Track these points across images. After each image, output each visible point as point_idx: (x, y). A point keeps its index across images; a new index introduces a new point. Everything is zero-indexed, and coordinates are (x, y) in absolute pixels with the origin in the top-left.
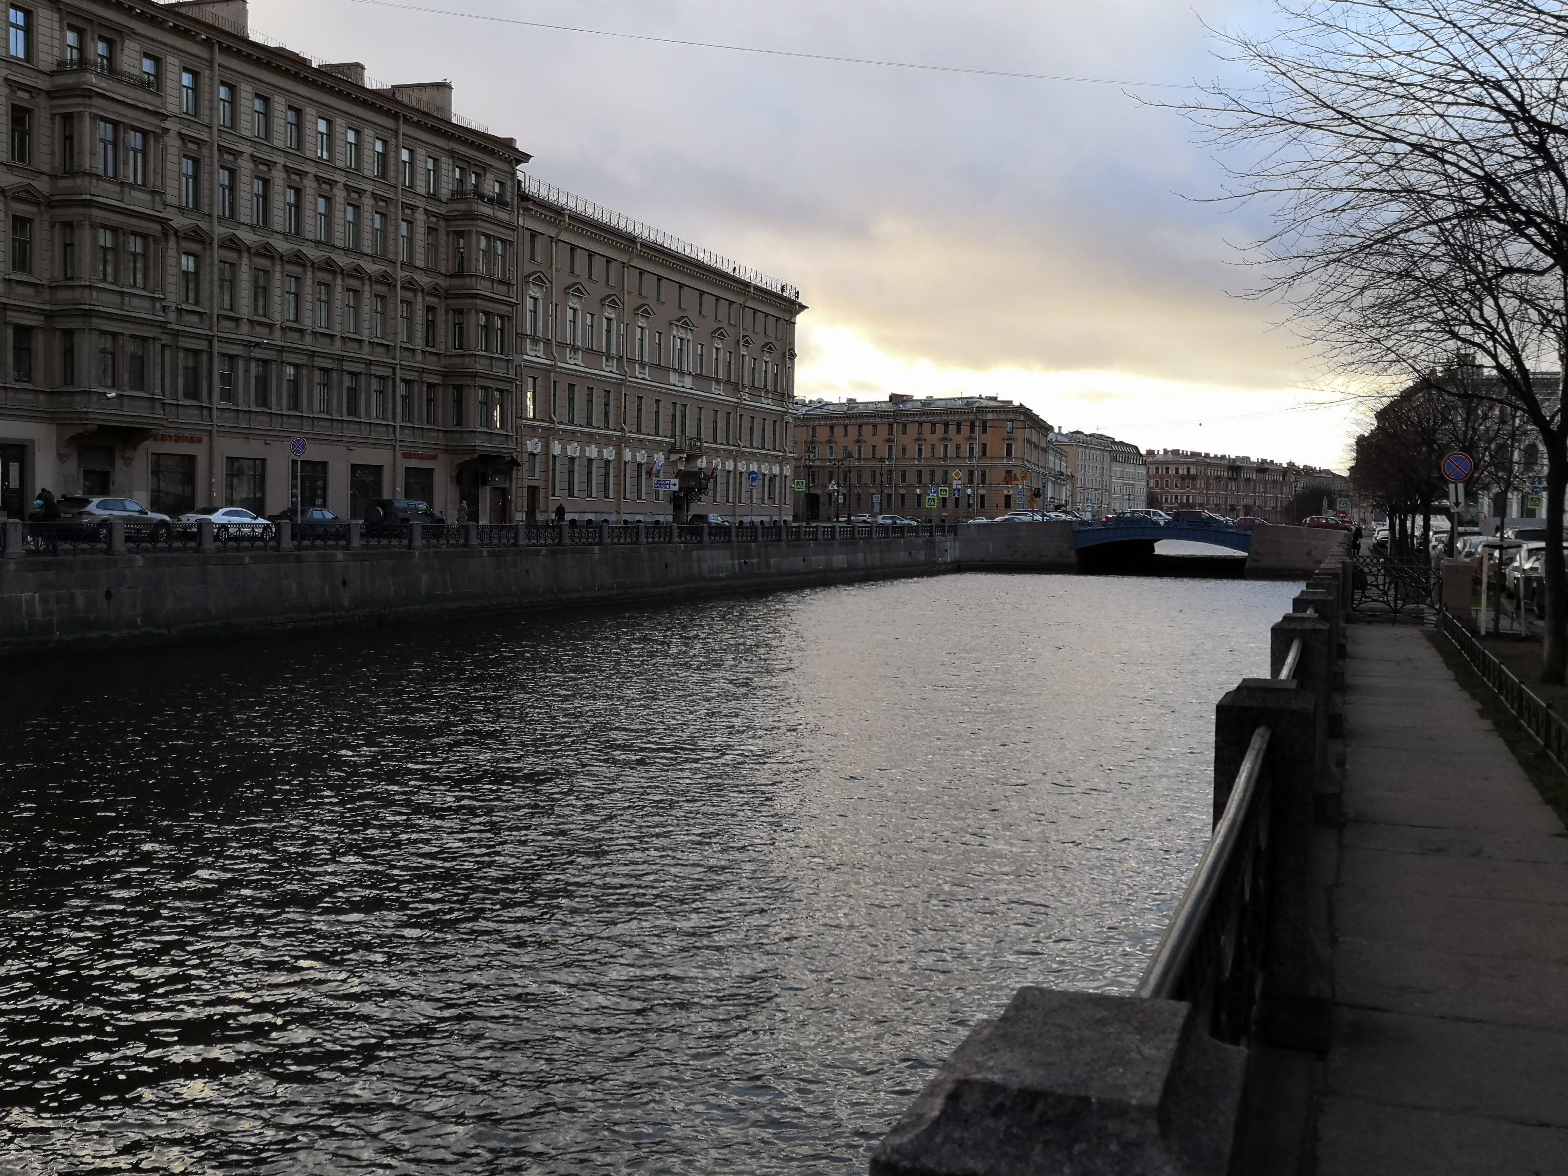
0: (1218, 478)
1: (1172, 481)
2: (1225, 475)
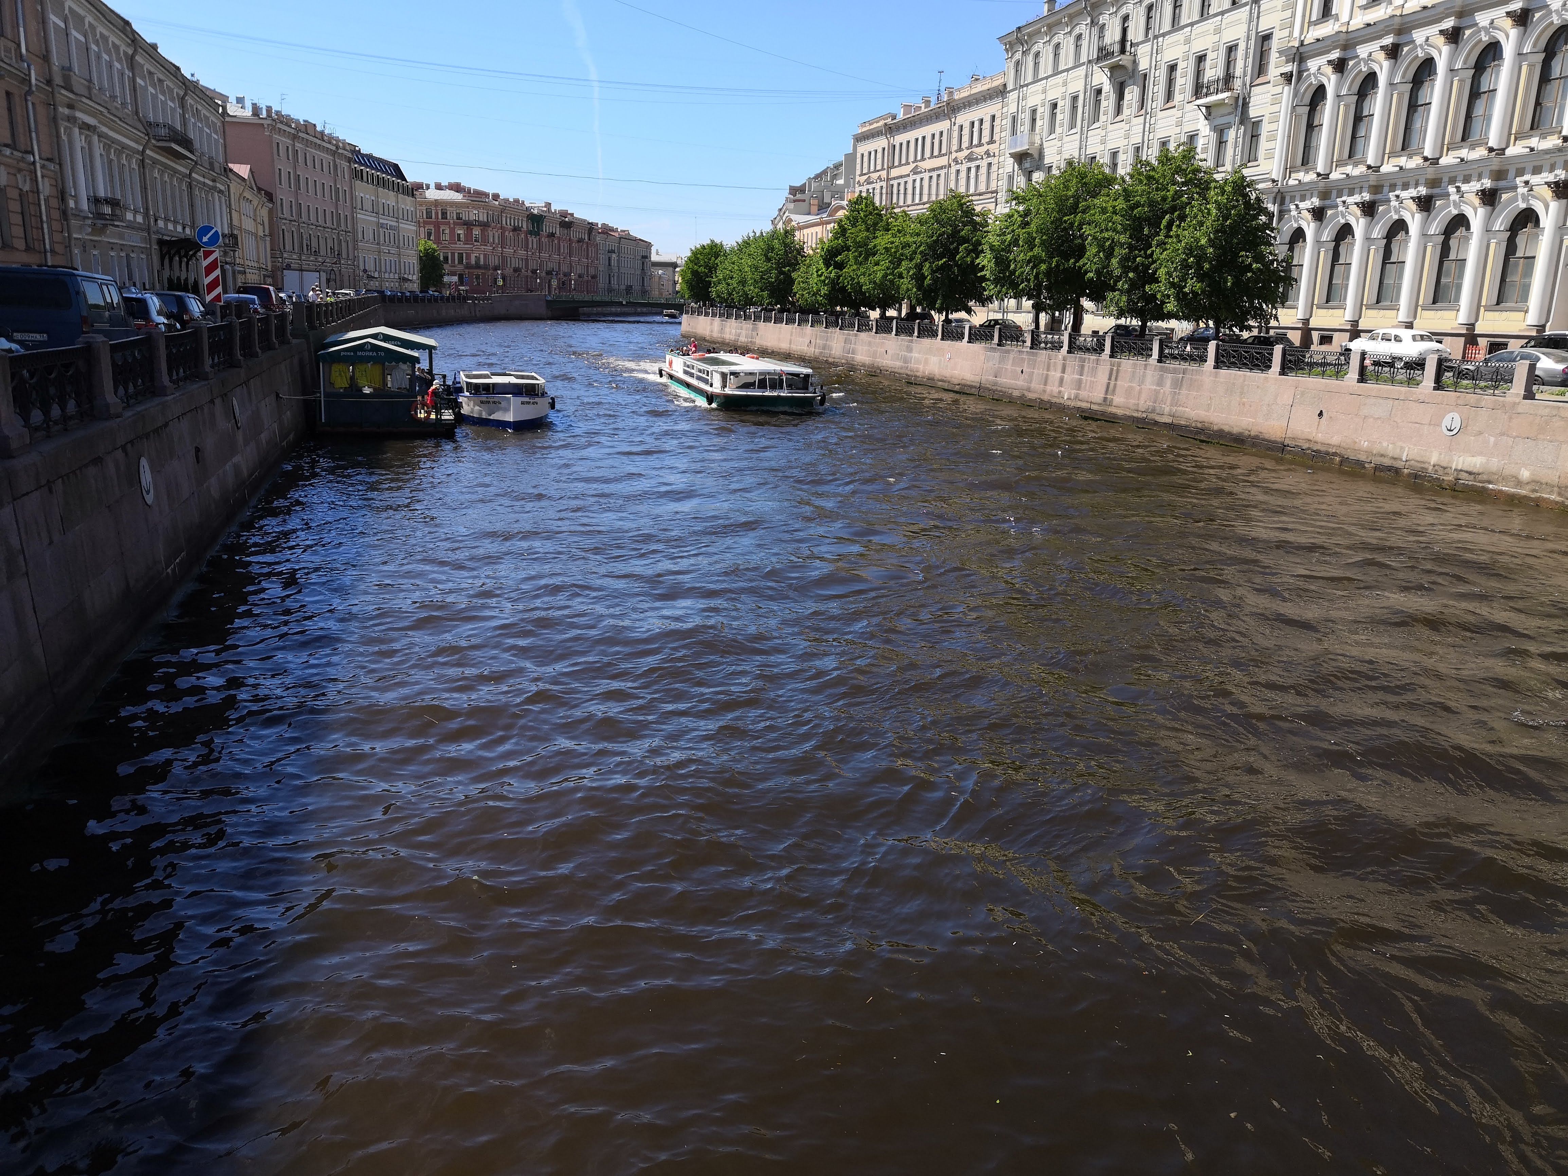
0: (516, 230)
1: (452, 231)
2: (525, 226)
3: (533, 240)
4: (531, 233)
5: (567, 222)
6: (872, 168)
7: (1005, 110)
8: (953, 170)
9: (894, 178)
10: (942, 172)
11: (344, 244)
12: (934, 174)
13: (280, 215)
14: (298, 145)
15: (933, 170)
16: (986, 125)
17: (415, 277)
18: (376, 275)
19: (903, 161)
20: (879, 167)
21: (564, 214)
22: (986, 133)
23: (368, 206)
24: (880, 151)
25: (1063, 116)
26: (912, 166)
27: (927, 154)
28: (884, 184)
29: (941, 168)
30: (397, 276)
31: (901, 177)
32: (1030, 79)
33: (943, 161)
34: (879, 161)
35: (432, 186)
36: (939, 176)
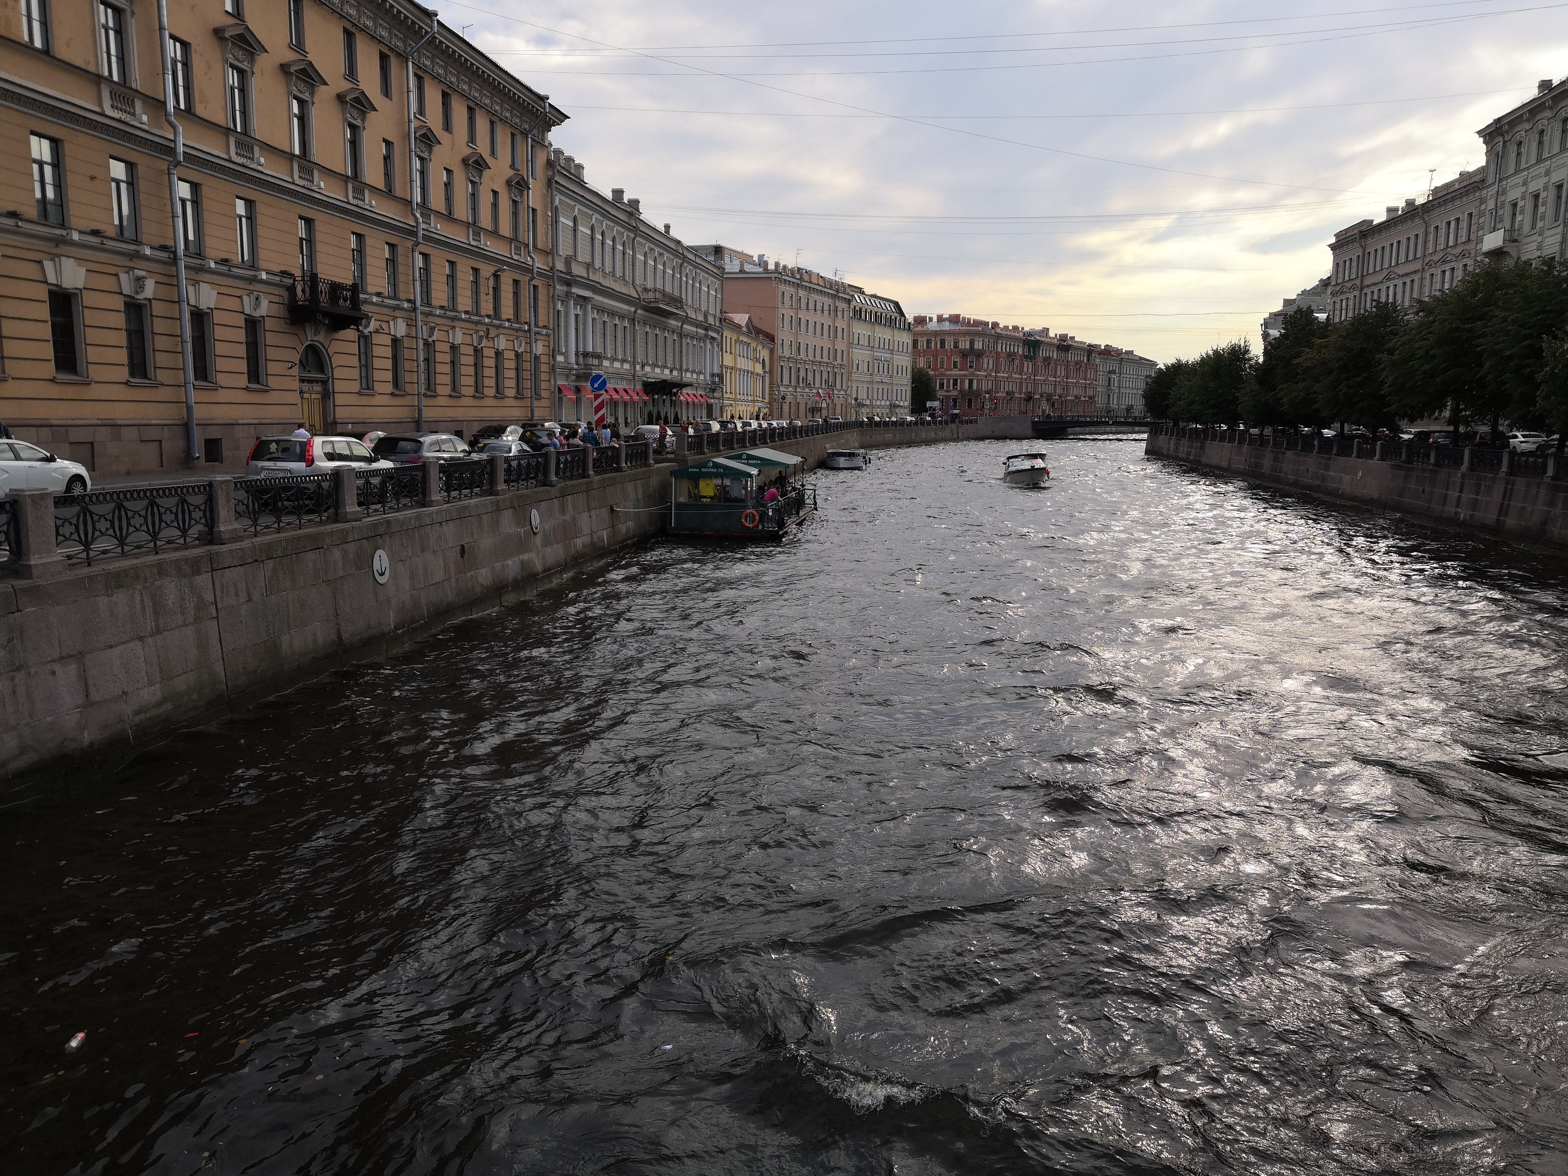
0: (1011, 356)
1: (949, 358)
2: (1020, 352)
3: (1028, 366)
4: (1026, 357)
5: (1065, 345)
6: (1347, 278)
7: (1483, 207)
8: (1427, 275)
9: (1368, 286)
10: (1416, 278)
11: (838, 377)
12: (1408, 280)
13: (780, 353)
14: (801, 293)
15: (1407, 275)
16: (1464, 224)
17: (906, 404)
18: (868, 402)
19: (1378, 269)
20: (1353, 276)
21: (1063, 338)
22: (1463, 233)
23: (864, 341)
24: (1355, 258)
25: (1547, 209)
26: (1385, 272)
27: (1402, 259)
28: (1357, 293)
29: (1415, 272)
30: (888, 403)
31: (1375, 284)
32: (1511, 170)
33: (1417, 266)
34: (1354, 270)
35: (935, 319)
36: (1412, 281)
